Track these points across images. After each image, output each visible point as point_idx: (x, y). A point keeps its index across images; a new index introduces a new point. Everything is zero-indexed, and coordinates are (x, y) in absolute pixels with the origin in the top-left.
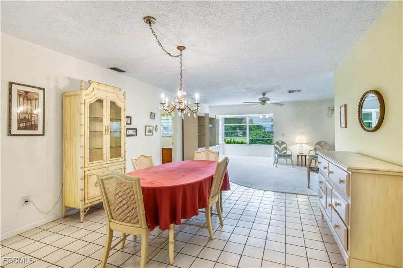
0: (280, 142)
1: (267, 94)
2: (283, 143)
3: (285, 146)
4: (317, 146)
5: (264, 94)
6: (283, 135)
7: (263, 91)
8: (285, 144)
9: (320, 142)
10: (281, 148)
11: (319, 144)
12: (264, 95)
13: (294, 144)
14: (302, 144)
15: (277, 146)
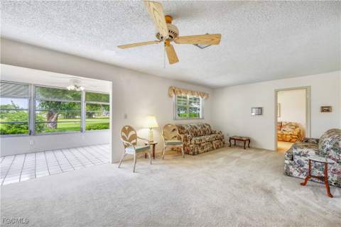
0: (127, 128)
2: (131, 129)
4: (165, 130)
6: (126, 117)
8: (133, 130)
9: (167, 125)
10: (129, 137)
13: (142, 128)
14: (151, 129)
15: (124, 134)
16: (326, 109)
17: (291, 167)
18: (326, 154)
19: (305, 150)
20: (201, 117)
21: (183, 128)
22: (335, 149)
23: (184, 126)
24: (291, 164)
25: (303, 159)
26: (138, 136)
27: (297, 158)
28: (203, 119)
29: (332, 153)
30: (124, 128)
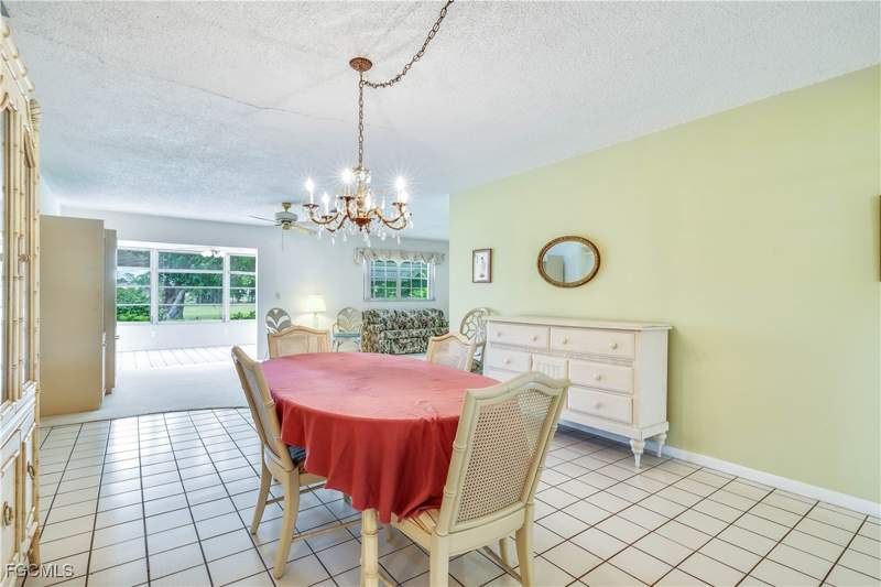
0: (276, 311)
1: (293, 206)
2: (282, 313)
3: (286, 318)
4: (341, 317)
5: (287, 205)
6: (278, 296)
7: (286, 199)
8: (286, 314)
9: (345, 310)
10: (279, 323)
11: (343, 311)
12: (287, 208)
13: (301, 314)
14: (316, 313)
20: (428, 297)
26: (293, 323)
28: (434, 300)
30: (273, 311)
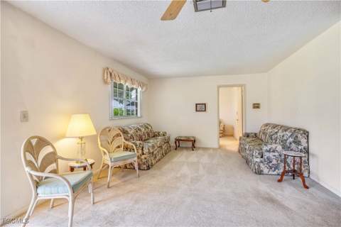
2: (42, 142)
3: (48, 149)
8: (48, 144)
10: (40, 159)
14: (82, 137)
15: (30, 157)
16: (256, 106)
17: (261, 165)
18: (289, 147)
19: (274, 146)
20: (139, 115)
21: (125, 132)
22: (294, 142)
23: (126, 128)
24: (261, 162)
25: (271, 155)
26: (59, 154)
27: (267, 155)
28: (141, 117)
29: (293, 146)
30: (29, 143)
